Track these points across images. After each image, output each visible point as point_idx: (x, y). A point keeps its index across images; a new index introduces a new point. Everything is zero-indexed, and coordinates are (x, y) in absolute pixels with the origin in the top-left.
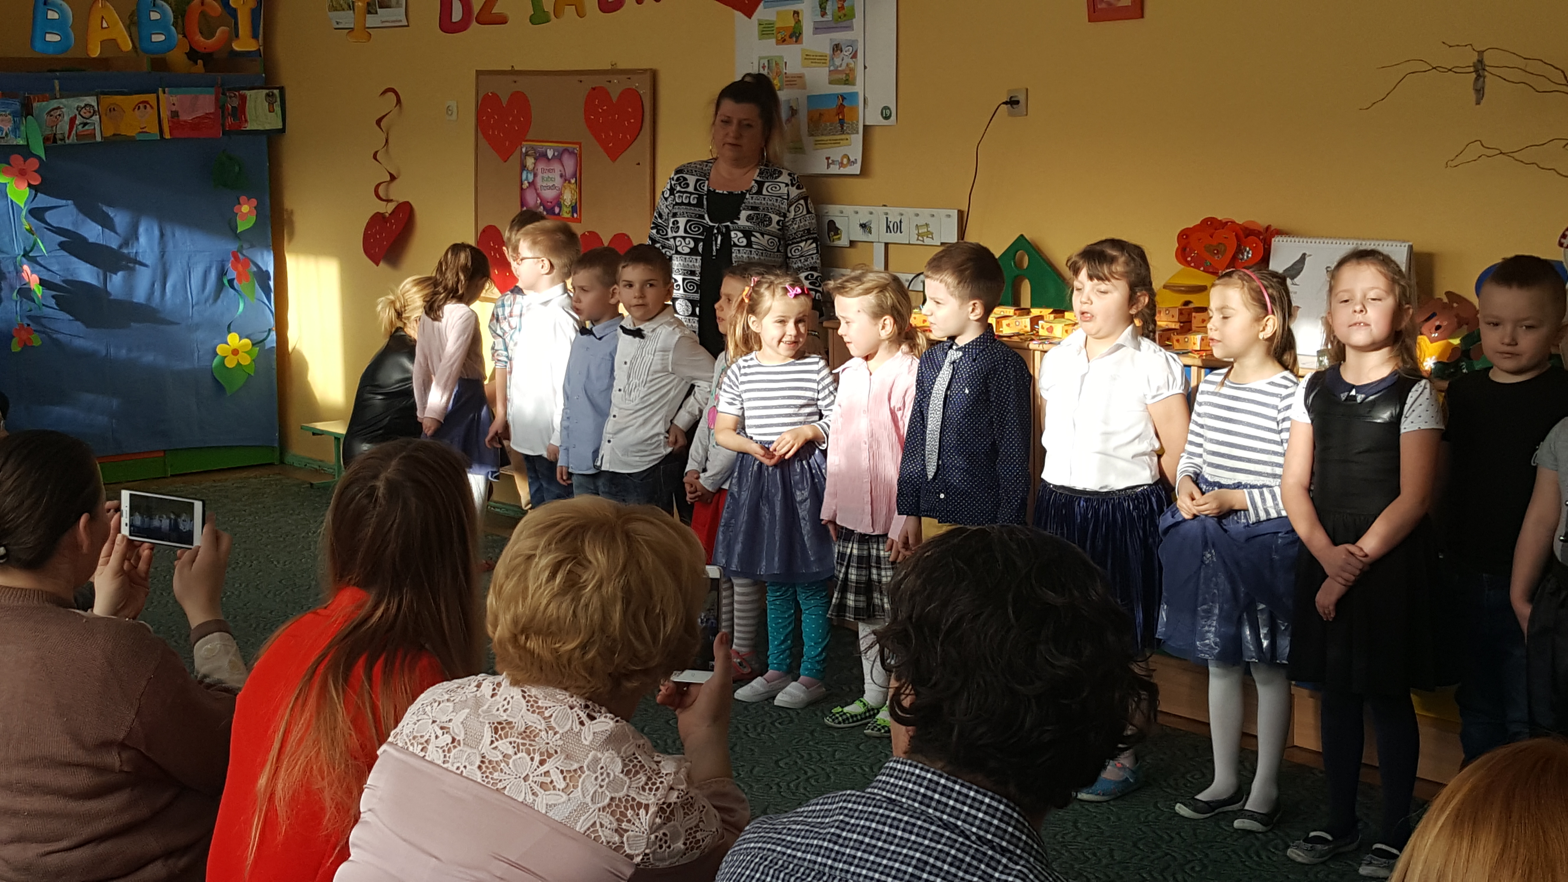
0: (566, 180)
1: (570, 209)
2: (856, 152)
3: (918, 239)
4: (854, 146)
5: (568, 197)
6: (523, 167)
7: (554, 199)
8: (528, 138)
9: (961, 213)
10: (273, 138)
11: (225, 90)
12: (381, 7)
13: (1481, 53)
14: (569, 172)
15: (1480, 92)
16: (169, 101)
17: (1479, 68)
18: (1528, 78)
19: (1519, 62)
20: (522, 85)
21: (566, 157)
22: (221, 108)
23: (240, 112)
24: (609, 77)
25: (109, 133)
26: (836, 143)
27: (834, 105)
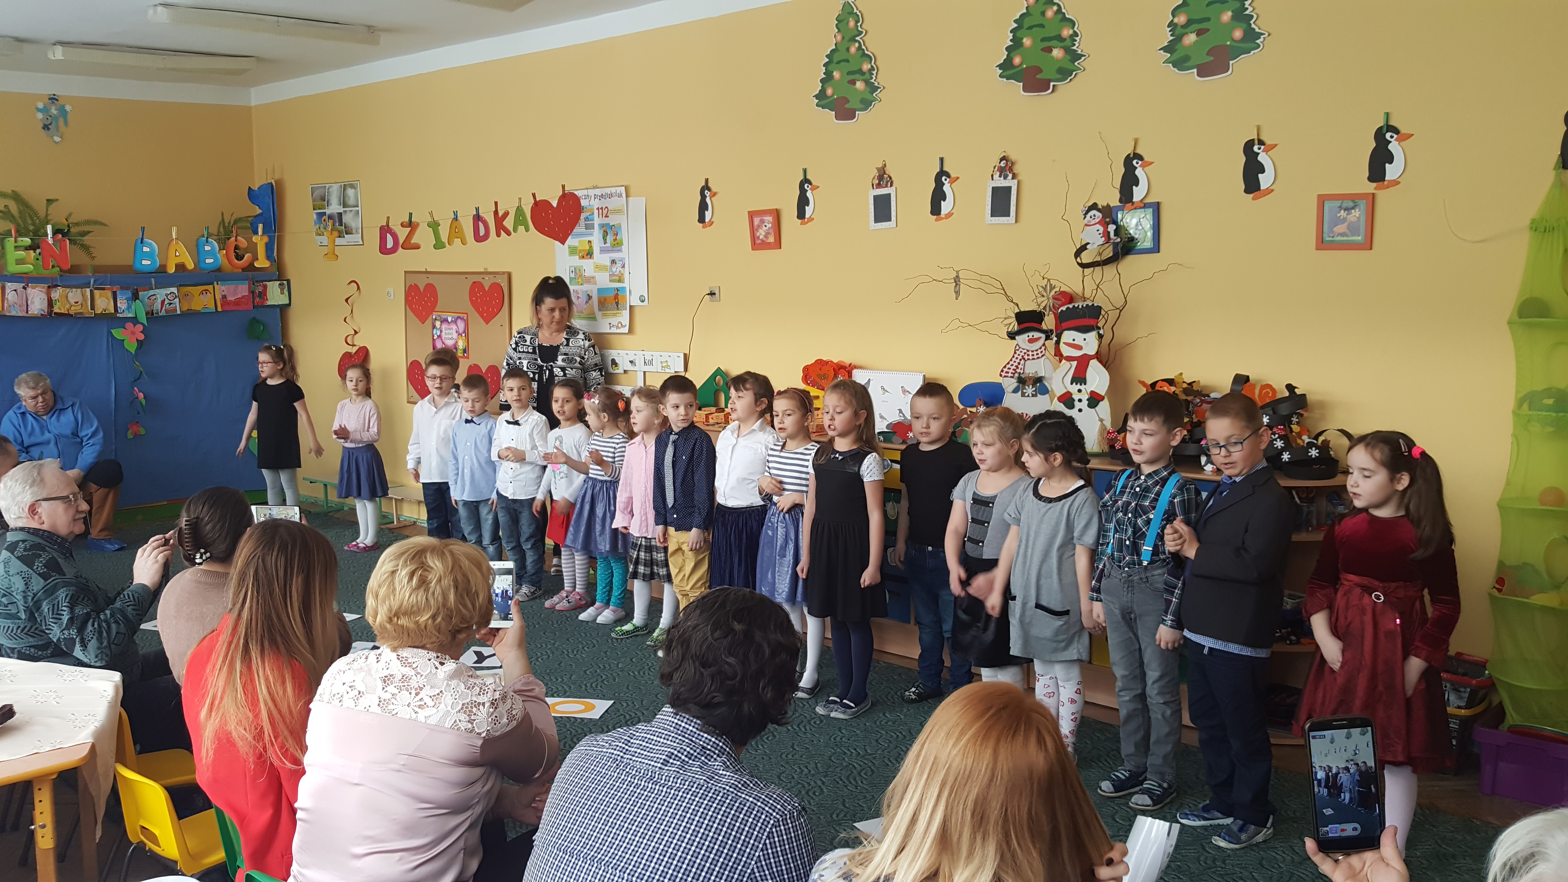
0: (459, 334)
2: (625, 321)
3: (662, 369)
4: (624, 317)
5: (461, 344)
6: (434, 326)
8: (436, 310)
9: (685, 354)
10: (283, 309)
11: (254, 282)
12: (347, 233)
13: (958, 272)
14: (461, 330)
15: (957, 293)
16: (220, 289)
17: (957, 280)
18: (982, 286)
19: (979, 277)
20: (432, 280)
21: (459, 321)
22: (253, 292)
23: (263, 294)
24: (483, 276)
25: (185, 309)
26: (615, 315)
27: (612, 294)
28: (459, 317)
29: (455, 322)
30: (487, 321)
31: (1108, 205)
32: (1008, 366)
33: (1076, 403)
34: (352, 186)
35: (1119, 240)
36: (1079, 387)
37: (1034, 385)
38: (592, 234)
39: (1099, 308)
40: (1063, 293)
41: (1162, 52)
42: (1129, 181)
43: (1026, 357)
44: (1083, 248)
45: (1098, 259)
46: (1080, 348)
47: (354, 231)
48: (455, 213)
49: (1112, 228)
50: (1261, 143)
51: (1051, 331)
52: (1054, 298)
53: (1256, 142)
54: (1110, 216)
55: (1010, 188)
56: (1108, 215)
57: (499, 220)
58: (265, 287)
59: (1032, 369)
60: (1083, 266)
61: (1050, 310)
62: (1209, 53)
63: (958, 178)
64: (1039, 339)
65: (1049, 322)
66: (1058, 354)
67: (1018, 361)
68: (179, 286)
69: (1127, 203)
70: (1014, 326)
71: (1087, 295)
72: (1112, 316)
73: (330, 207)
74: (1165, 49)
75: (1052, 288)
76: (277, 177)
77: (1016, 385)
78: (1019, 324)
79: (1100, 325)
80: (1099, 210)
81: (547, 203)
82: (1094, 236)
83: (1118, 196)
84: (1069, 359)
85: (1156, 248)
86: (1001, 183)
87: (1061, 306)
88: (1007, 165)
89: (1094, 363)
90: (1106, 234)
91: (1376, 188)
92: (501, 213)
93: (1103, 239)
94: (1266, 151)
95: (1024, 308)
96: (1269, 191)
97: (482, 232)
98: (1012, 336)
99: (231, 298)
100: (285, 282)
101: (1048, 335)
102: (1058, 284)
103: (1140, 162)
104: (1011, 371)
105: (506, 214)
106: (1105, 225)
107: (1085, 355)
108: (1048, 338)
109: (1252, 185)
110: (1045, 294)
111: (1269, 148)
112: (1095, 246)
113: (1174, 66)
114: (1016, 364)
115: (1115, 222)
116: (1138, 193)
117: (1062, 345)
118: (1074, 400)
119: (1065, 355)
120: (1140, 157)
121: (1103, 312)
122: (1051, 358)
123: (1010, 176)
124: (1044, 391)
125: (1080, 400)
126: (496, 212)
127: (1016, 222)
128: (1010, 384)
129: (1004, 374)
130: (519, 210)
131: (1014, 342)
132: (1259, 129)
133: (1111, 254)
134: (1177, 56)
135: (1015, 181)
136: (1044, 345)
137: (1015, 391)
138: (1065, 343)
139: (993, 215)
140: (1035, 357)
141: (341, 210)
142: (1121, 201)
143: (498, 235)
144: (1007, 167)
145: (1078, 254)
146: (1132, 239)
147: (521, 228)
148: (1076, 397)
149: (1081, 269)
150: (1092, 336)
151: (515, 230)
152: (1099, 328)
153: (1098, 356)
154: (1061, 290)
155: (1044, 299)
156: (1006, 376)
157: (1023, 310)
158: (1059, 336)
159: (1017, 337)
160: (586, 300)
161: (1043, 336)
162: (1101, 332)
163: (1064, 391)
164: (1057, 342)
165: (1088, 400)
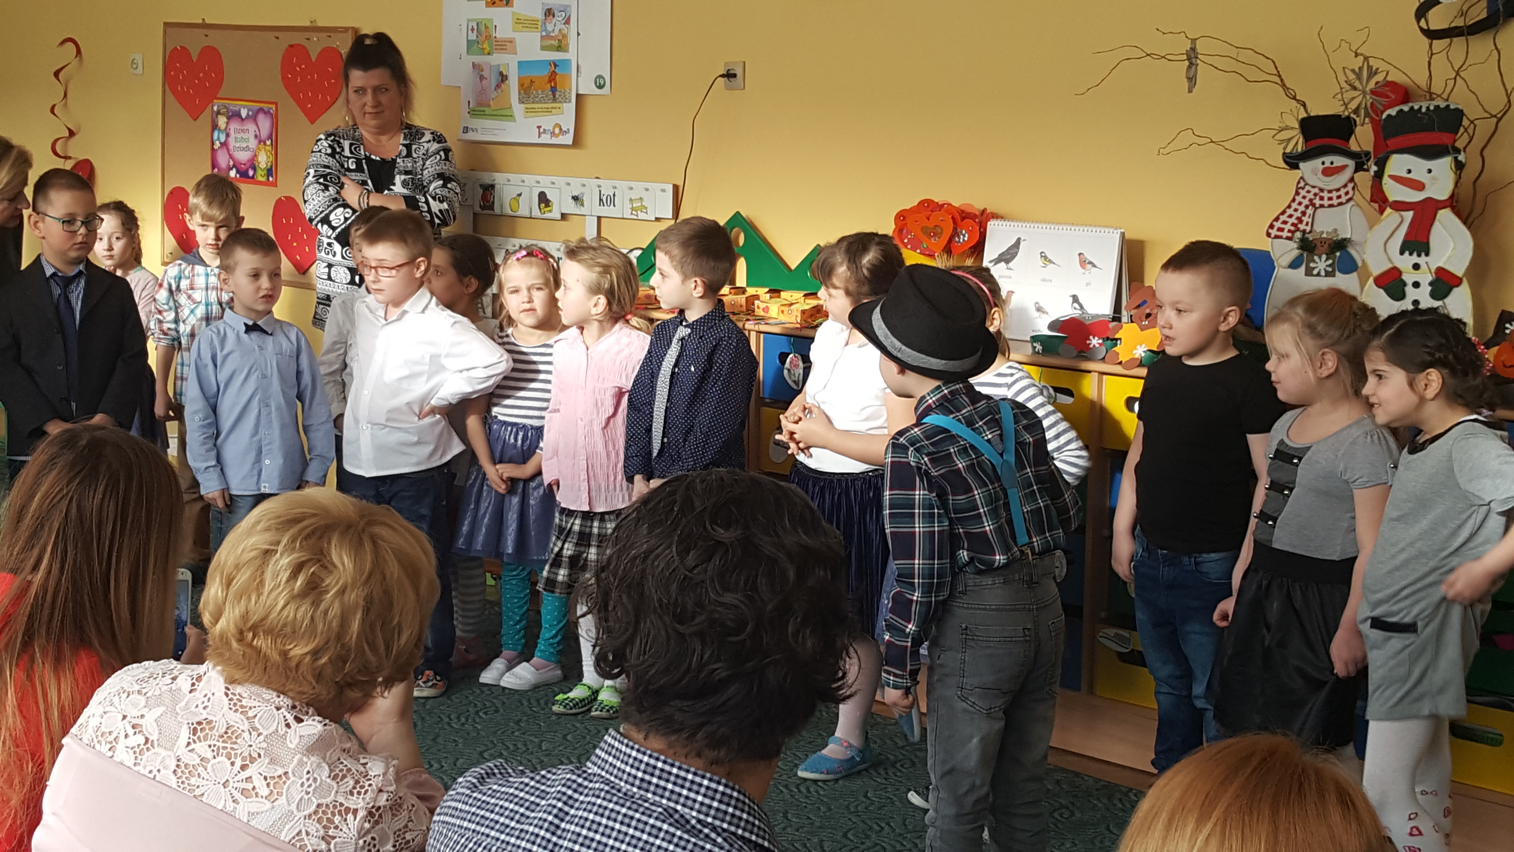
0: (260, 142)
1: (265, 172)
2: (568, 122)
3: (632, 214)
4: (566, 115)
5: (263, 160)
6: (215, 126)
7: (248, 161)
8: (219, 96)
9: (676, 188)
13: (1194, 41)
14: (265, 133)
15: (1192, 80)
17: (1192, 56)
18: (1240, 68)
19: (1231, 51)
20: (213, 40)
21: (261, 117)
24: (305, 34)
26: (548, 111)
27: (545, 73)
28: (261, 110)
29: (253, 118)
30: (315, 117)
32: (1283, 218)
33: (1409, 289)
36: (1415, 259)
37: (1330, 254)
39: (1459, 113)
40: (1392, 85)
43: (1317, 202)
44: (1432, 2)
45: (1459, 22)
46: (1419, 186)
51: (1367, 154)
52: (1373, 92)
59: (1327, 224)
60: (1431, 35)
61: (1366, 115)
64: (1344, 167)
65: (1364, 138)
66: (1378, 197)
67: (1302, 208)
70: (1298, 144)
71: (1437, 89)
72: (1484, 129)
75: (1372, 73)
77: (1296, 253)
78: (1306, 140)
79: (1459, 144)
84: (1400, 206)
87: (1386, 107)
89: (1445, 216)
95: (1319, 110)
98: (1292, 161)
101: (1360, 161)
102: (1383, 66)
104: (1288, 227)
107: (1430, 199)
108: (1359, 167)
110: (1357, 84)
114: (1298, 214)
117: (1386, 179)
118: (1405, 284)
119: (1391, 198)
121: (1465, 121)
122: (1364, 204)
124: (1350, 265)
125: (1416, 285)
128: (1284, 251)
129: (1274, 232)
131: (1297, 174)
136: (1352, 180)
137: (1294, 265)
138: (1390, 176)
140: (1335, 202)
145: (1422, 12)
148: (1409, 277)
149: (1426, 40)
150: (1444, 165)
152: (1457, 151)
153: (1453, 203)
154: (1389, 79)
155: (1356, 93)
156: (1277, 237)
157: (1312, 114)
158: (1381, 164)
159: (1301, 165)
160: (494, 85)
161: (1351, 163)
162: (1461, 157)
163: (1387, 266)
164: (1379, 176)
165: (1431, 284)
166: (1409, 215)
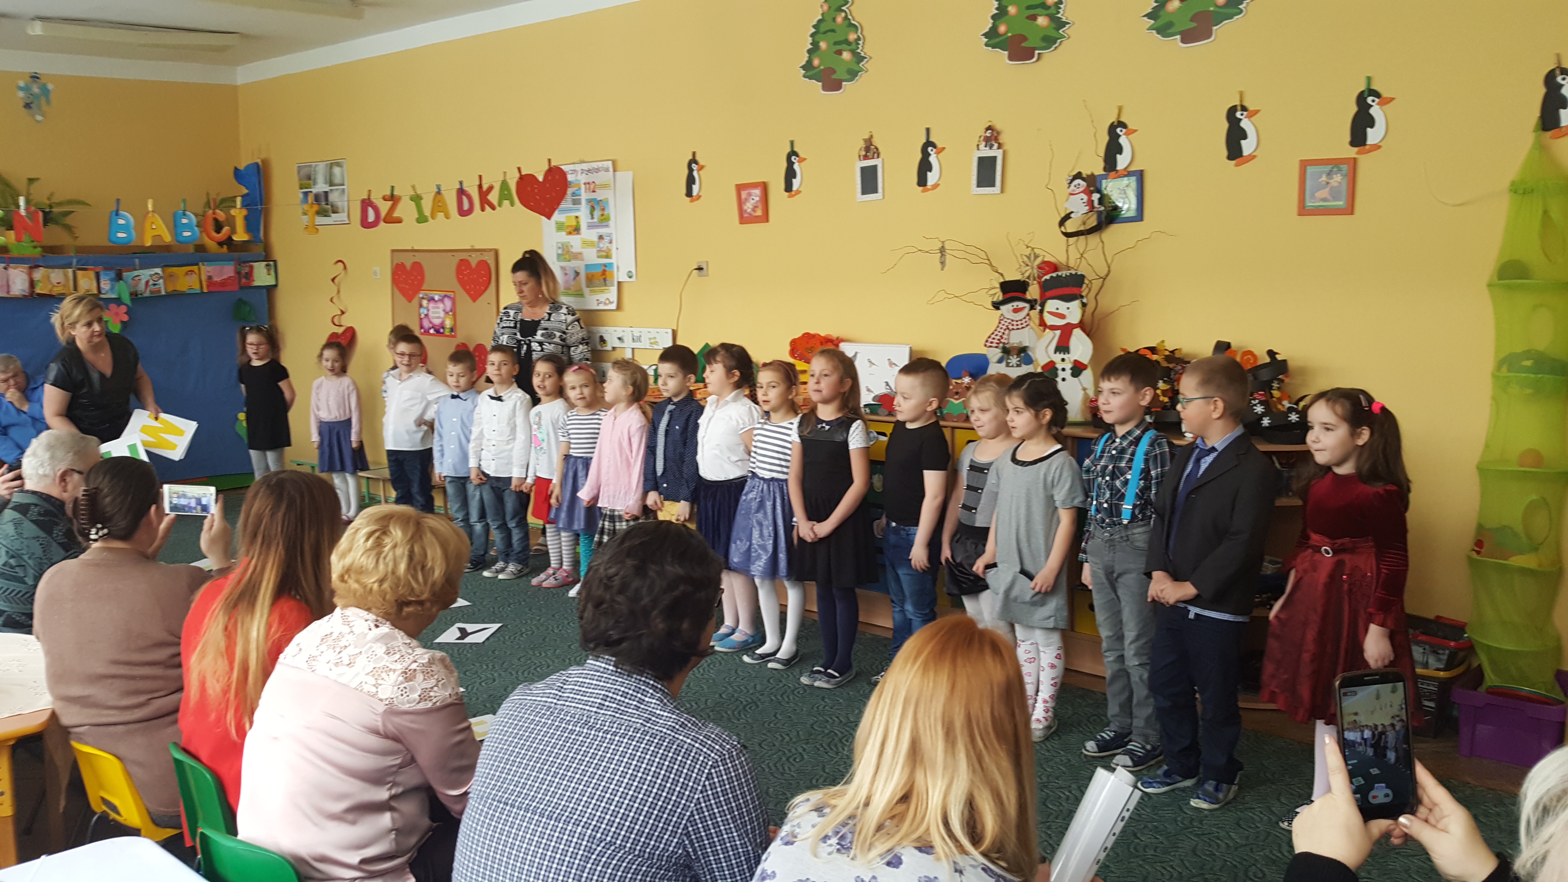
0: (446, 313)
1: (449, 330)
2: (613, 296)
3: (650, 346)
4: (612, 293)
5: (448, 323)
6: (421, 303)
7: (440, 324)
8: (423, 289)
9: (674, 331)
10: (270, 290)
11: (240, 262)
12: (334, 212)
13: (943, 242)
14: (448, 309)
15: (943, 263)
16: (206, 269)
17: (942, 250)
18: (966, 256)
19: (963, 247)
20: (418, 258)
21: (446, 300)
22: (238, 273)
23: (249, 275)
24: (469, 254)
25: (170, 289)
26: (602, 291)
27: (600, 270)
28: (445, 296)
29: (441, 300)
30: (474, 298)
31: (1093, 175)
32: (993, 336)
33: (1060, 372)
34: (339, 165)
35: (1102, 208)
36: (1062, 356)
37: (1018, 355)
38: (578, 210)
39: (1082, 277)
40: (1047, 263)
41: (1145, 18)
42: (1113, 149)
43: (1011, 327)
44: (1067, 217)
45: (1082, 228)
46: (1062, 316)
47: (340, 210)
48: (438, 187)
49: (1096, 197)
50: (1244, 109)
51: (1036, 301)
52: (1038, 267)
53: (1239, 108)
54: (1094, 185)
55: (995, 157)
56: (1093, 184)
57: (484, 195)
58: (251, 267)
59: (1016, 339)
60: (1068, 235)
61: (1034, 279)
62: (1192, 20)
63: (944, 148)
64: (1024, 308)
65: (1033, 292)
66: (1043, 324)
67: (1002, 331)
68: (164, 267)
69: (1110, 171)
70: (999, 296)
71: (1071, 264)
72: (1096, 284)
73: (317, 186)
74: (1149, 16)
75: (1036, 257)
76: (263, 156)
77: (1000, 355)
78: (1004, 294)
79: (1084, 293)
80: (1083, 179)
81: (531, 178)
82: (1078, 205)
83: (1102, 164)
84: (1053, 328)
85: (1139, 216)
86: (987, 153)
87: (1045, 275)
88: (992, 134)
89: (1077, 332)
90: (1090, 203)
91: (1358, 153)
92: (485, 187)
93: (1087, 208)
94: (1249, 117)
95: (1009, 278)
96: (1252, 157)
97: (466, 206)
98: (996, 306)
99: (216, 279)
100: (272, 263)
101: (1032, 304)
102: (1042, 253)
103: (1124, 130)
104: (995, 341)
105: (491, 188)
106: (1089, 193)
107: (1068, 324)
108: (1032, 308)
109: (1234, 152)
110: (1029, 263)
111: (1252, 114)
112: (1079, 215)
113: (1158, 33)
114: (1000, 334)
115: (1099, 191)
116: (1122, 162)
117: (1046, 315)
118: (1057, 369)
119: (1049, 323)
120: (1123, 125)
121: (1086, 281)
122: (1036, 327)
123: (996, 145)
124: (1029, 361)
125: (1063, 370)
126: (480, 186)
127: (1002, 191)
128: (994, 354)
129: (988, 344)
130: (504, 185)
131: (999, 312)
132: (1241, 94)
133: (1095, 224)
134: (1161, 22)
135: (1001, 151)
136: (1028, 315)
137: (1000, 361)
138: (1049, 312)
139: (978, 186)
140: (1020, 327)
141: (327, 188)
142: (1105, 169)
143: (483, 210)
144: (992, 137)
145: (1062, 223)
146: (1116, 208)
147: (506, 203)
148: (1059, 366)
149: (1065, 238)
150: (1075, 305)
151: (500, 205)
152: (1082, 297)
153: (1081, 325)
154: (1046, 259)
155: (1028, 268)
156: (991, 347)
157: (1007, 279)
158: (1043, 305)
159: (1002, 307)
160: (572, 277)
161: (1027, 305)
162: (1085, 300)
163: (1048, 360)
164: (1041, 312)
165: (1071, 369)
166: (1058, 332)
